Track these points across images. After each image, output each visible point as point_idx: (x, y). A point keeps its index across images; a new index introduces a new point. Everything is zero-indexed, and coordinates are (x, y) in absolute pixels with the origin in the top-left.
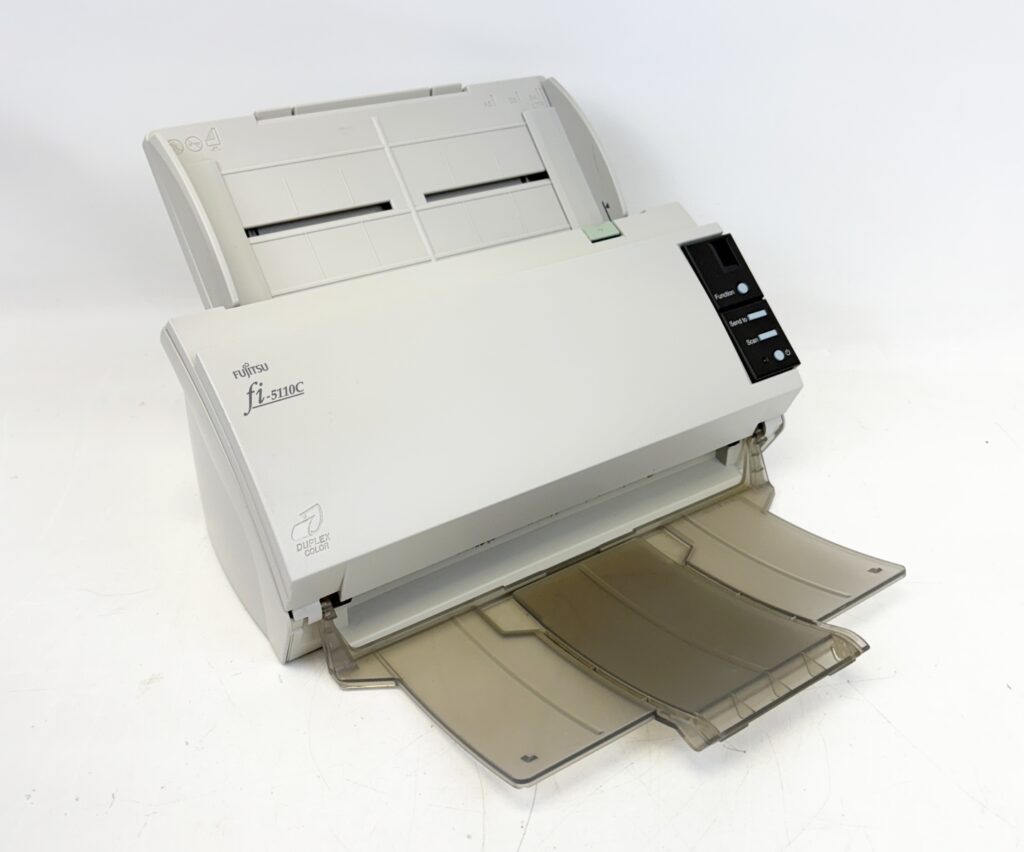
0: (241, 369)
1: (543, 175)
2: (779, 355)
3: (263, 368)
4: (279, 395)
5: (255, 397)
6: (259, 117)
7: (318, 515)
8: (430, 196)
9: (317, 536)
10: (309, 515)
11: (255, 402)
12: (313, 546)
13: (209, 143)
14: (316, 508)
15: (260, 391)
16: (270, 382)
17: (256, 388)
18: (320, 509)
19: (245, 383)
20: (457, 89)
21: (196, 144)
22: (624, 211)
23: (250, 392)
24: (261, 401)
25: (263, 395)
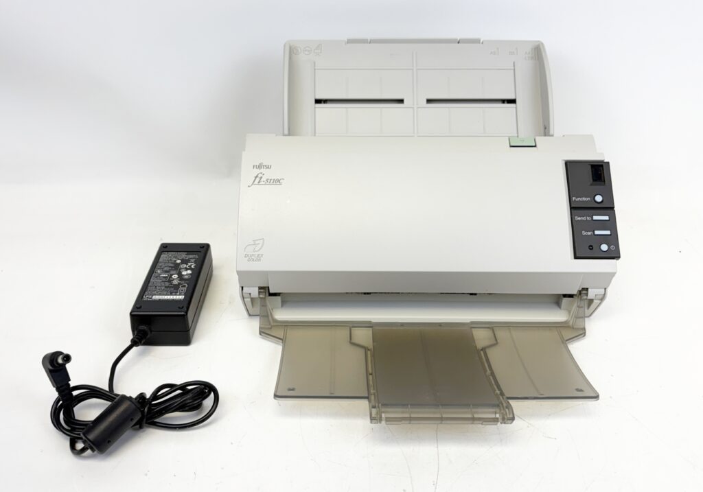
0: (258, 164)
1: (513, 101)
2: (604, 247)
3: (268, 167)
4: (269, 182)
5: (258, 180)
6: (350, 41)
7: (260, 245)
8: (429, 101)
9: (257, 253)
10: (257, 242)
11: (256, 182)
12: (253, 257)
13: (316, 51)
14: (262, 241)
15: (261, 177)
16: (268, 174)
17: (260, 176)
18: (263, 243)
19: (257, 171)
20: (477, 41)
21: (309, 51)
22: (551, 132)
23: (256, 177)
24: (259, 182)
25: (262, 179)
